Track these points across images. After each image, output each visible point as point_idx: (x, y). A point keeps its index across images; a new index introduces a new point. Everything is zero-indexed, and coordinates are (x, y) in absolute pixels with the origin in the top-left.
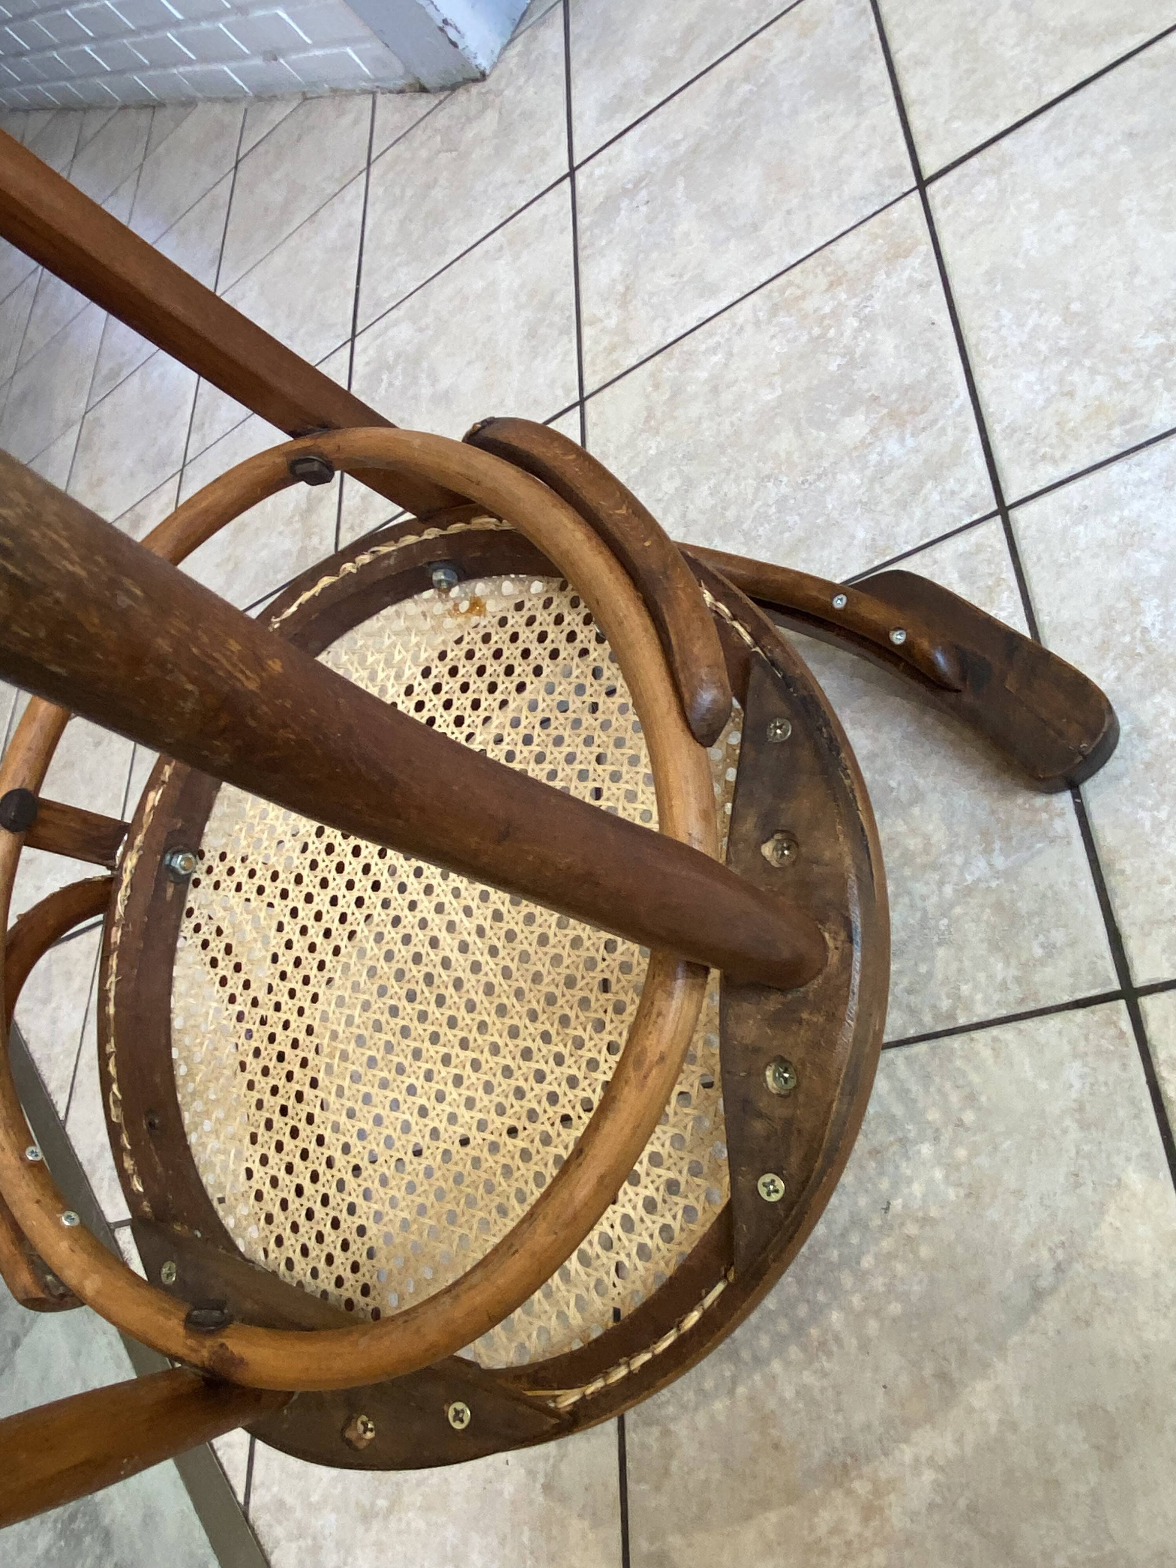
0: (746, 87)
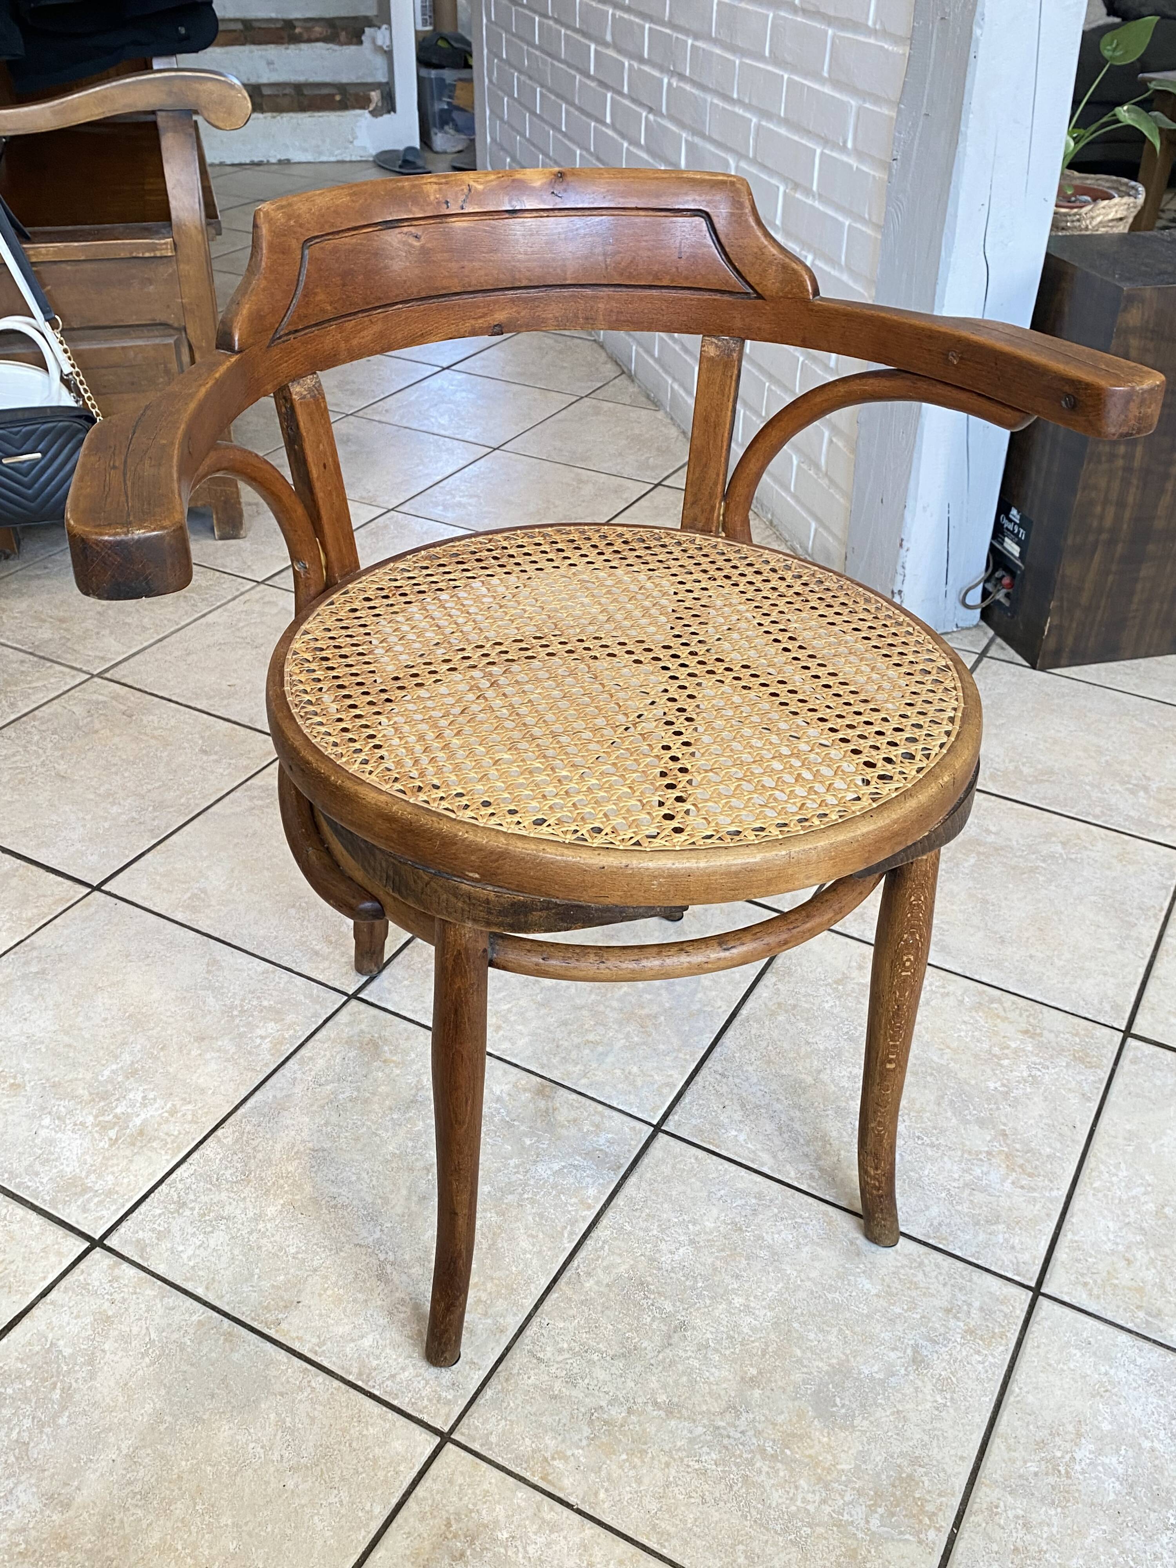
0: (1059, 848)
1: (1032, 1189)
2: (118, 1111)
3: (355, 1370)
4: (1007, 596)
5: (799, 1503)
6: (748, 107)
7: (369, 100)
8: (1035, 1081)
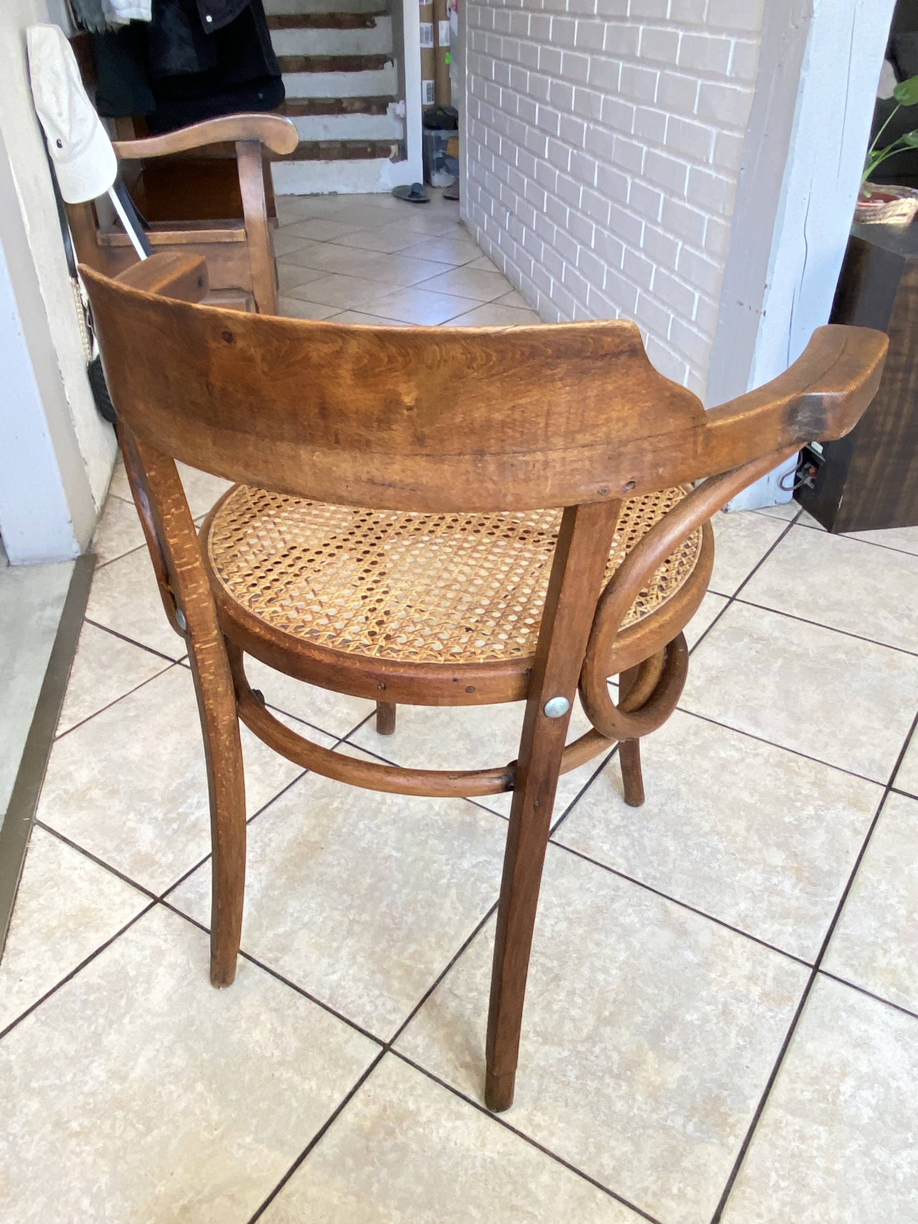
1: (815, 895)
2: (180, 810)
3: (328, 996)
4: (813, 481)
5: (635, 1111)
6: (640, 139)
7: (389, 151)
8: (819, 818)
